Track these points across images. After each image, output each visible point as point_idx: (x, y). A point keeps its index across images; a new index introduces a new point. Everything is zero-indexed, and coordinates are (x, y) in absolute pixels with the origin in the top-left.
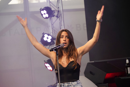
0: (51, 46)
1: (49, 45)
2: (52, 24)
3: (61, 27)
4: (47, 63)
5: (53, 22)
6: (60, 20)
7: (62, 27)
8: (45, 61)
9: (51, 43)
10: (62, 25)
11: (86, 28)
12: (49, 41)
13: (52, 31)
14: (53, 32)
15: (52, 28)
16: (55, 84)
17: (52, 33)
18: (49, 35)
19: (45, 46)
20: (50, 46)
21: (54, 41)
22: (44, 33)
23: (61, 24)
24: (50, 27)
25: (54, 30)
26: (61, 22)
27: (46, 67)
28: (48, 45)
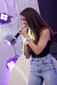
0: (8, 24)
1: (6, 23)
2: (7, 4)
4: (5, 39)
5: (8, 2)
8: (3, 38)
9: (8, 21)
10: (16, 4)
11: (37, 4)
12: (6, 19)
13: (8, 10)
14: (9, 11)
15: (7, 8)
16: (14, 57)
17: (8, 12)
18: (5, 14)
19: (2, 24)
21: (10, 19)
24: (5, 6)
25: (9, 9)
26: (15, 2)
27: (5, 43)
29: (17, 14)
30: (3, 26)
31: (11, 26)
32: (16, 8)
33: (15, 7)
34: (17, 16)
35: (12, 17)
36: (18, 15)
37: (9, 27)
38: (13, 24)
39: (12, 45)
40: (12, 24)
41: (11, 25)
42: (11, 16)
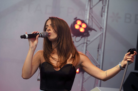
2: (90, 7)
3: (103, 13)
5: (93, 5)
6: (104, 4)
7: (104, 15)
9: (85, 34)
10: (104, 12)
12: (82, 30)
13: (89, 17)
14: (91, 19)
15: (90, 13)
17: (89, 20)
18: (83, 22)
19: (75, 37)
20: (82, 37)
21: (89, 31)
22: (76, 18)
23: (103, 10)
24: (87, 10)
25: (92, 16)
26: (104, 7)
28: (79, 36)
29: (102, 27)
30: (75, 40)
31: (87, 43)
32: (103, 18)
33: (102, 16)
34: (101, 30)
35: (94, 30)
36: (103, 29)
37: (84, 43)
38: (91, 40)
39: (81, 73)
40: (89, 41)
41: (87, 41)
42: (91, 27)
